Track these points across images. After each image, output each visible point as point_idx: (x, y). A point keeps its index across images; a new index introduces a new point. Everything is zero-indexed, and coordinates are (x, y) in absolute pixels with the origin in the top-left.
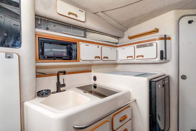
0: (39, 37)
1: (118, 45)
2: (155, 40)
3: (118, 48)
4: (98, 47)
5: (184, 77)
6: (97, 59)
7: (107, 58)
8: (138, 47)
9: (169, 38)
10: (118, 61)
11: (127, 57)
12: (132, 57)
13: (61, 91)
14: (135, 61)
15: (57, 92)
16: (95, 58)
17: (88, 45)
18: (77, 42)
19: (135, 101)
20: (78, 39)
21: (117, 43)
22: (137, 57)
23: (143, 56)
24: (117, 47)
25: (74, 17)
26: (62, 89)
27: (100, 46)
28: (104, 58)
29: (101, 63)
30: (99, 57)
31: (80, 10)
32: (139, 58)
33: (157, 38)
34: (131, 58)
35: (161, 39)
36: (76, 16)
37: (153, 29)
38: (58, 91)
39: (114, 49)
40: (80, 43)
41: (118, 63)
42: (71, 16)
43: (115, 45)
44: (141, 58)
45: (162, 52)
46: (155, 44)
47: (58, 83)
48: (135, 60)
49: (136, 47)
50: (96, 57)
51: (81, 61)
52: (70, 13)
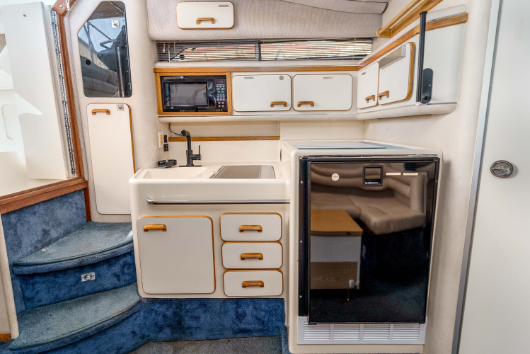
0: (161, 77)
1: (359, 63)
3: (359, 74)
4: (281, 78)
7: (312, 104)
10: (357, 113)
13: (193, 166)
15: (187, 166)
16: (272, 106)
17: (252, 78)
18: (227, 74)
20: (229, 68)
24: (356, 68)
25: (209, 25)
26: (195, 162)
27: (289, 75)
28: (299, 105)
29: (292, 117)
31: (220, 6)
36: (213, 21)
38: (190, 164)
40: (234, 74)
42: (203, 25)
46: (408, 50)
47: (189, 152)
50: (275, 104)
51: (235, 113)
52: (199, 21)
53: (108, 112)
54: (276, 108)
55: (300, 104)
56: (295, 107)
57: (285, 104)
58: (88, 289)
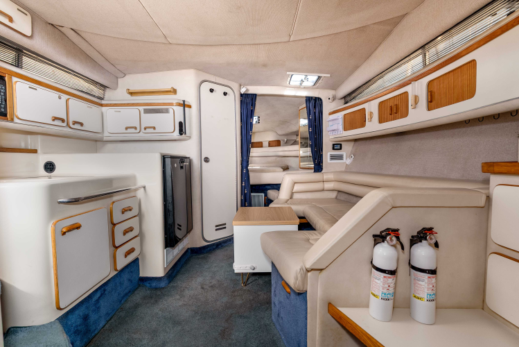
1: (103, 102)
2: (171, 104)
3: (104, 109)
4: (60, 98)
5: (207, 160)
6: (57, 122)
7: (82, 124)
8: (147, 111)
9: (190, 107)
10: (106, 136)
11: (126, 129)
12: (136, 128)
14: (142, 136)
16: (53, 120)
17: (36, 89)
18: (7, 76)
19: (144, 187)
20: (10, 71)
21: (102, 99)
22: (145, 129)
23: (154, 128)
24: (102, 105)
25: (6, 21)
27: (65, 97)
28: (74, 124)
29: (67, 132)
30: (63, 121)
31: (18, 9)
32: (148, 130)
33: (174, 102)
34: (133, 130)
35: (179, 105)
36: (11, 20)
37: (168, 87)
39: (95, 109)
40: (15, 79)
41: (105, 139)
43: (98, 102)
44: (152, 130)
45: (181, 124)
46: (171, 111)
48: (141, 134)
49: (142, 112)
50: (55, 119)
51: (16, 120)
56: (71, 125)
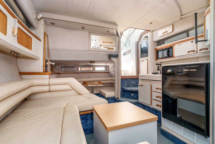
0: (156, 50)
4: (192, 42)
16: (188, 52)
18: (173, 45)
25: (166, 33)
51: (175, 57)
52: (163, 33)
53: (144, 61)
54: (190, 53)
55: (200, 50)
56: (198, 52)
57: (194, 51)
58: (132, 97)
